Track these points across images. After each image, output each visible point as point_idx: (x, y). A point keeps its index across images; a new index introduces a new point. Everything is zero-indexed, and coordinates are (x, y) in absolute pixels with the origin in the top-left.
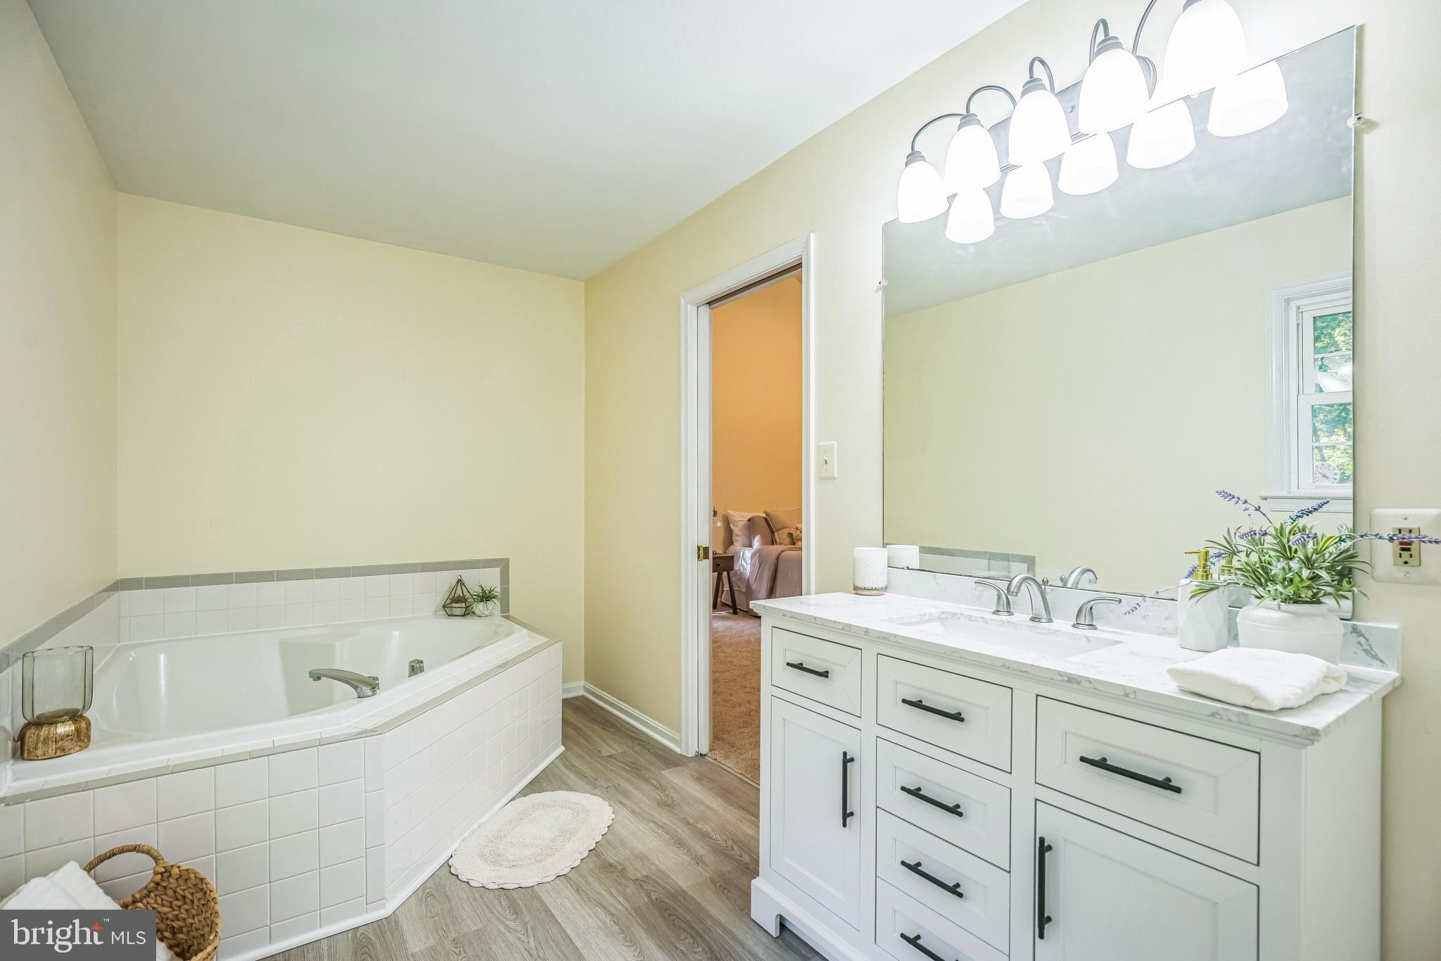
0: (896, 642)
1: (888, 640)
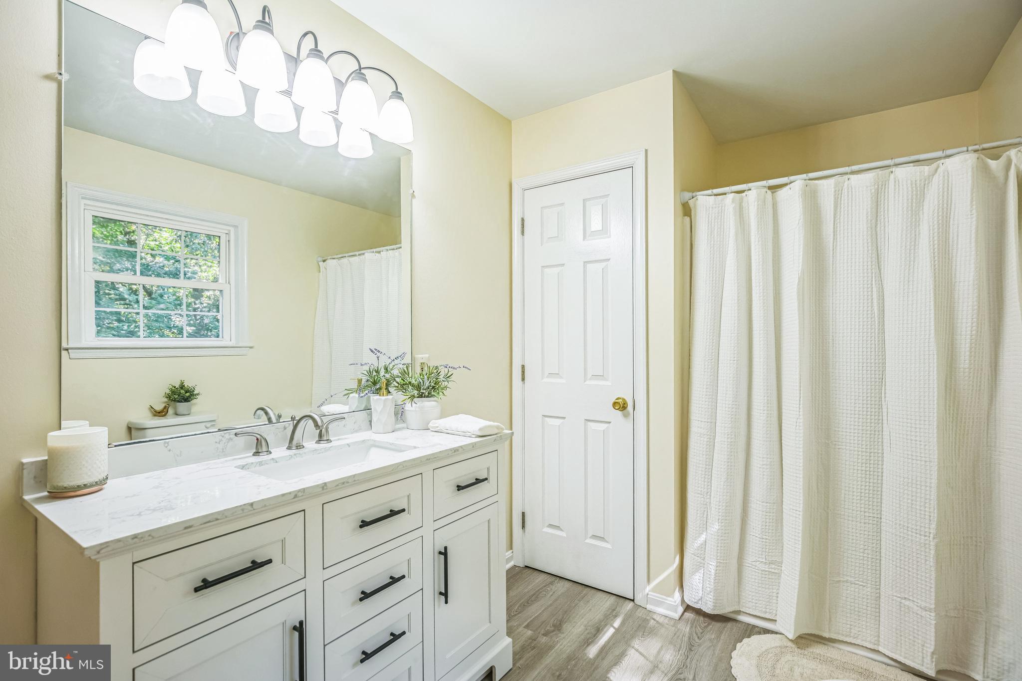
0: (354, 481)
1: (348, 482)
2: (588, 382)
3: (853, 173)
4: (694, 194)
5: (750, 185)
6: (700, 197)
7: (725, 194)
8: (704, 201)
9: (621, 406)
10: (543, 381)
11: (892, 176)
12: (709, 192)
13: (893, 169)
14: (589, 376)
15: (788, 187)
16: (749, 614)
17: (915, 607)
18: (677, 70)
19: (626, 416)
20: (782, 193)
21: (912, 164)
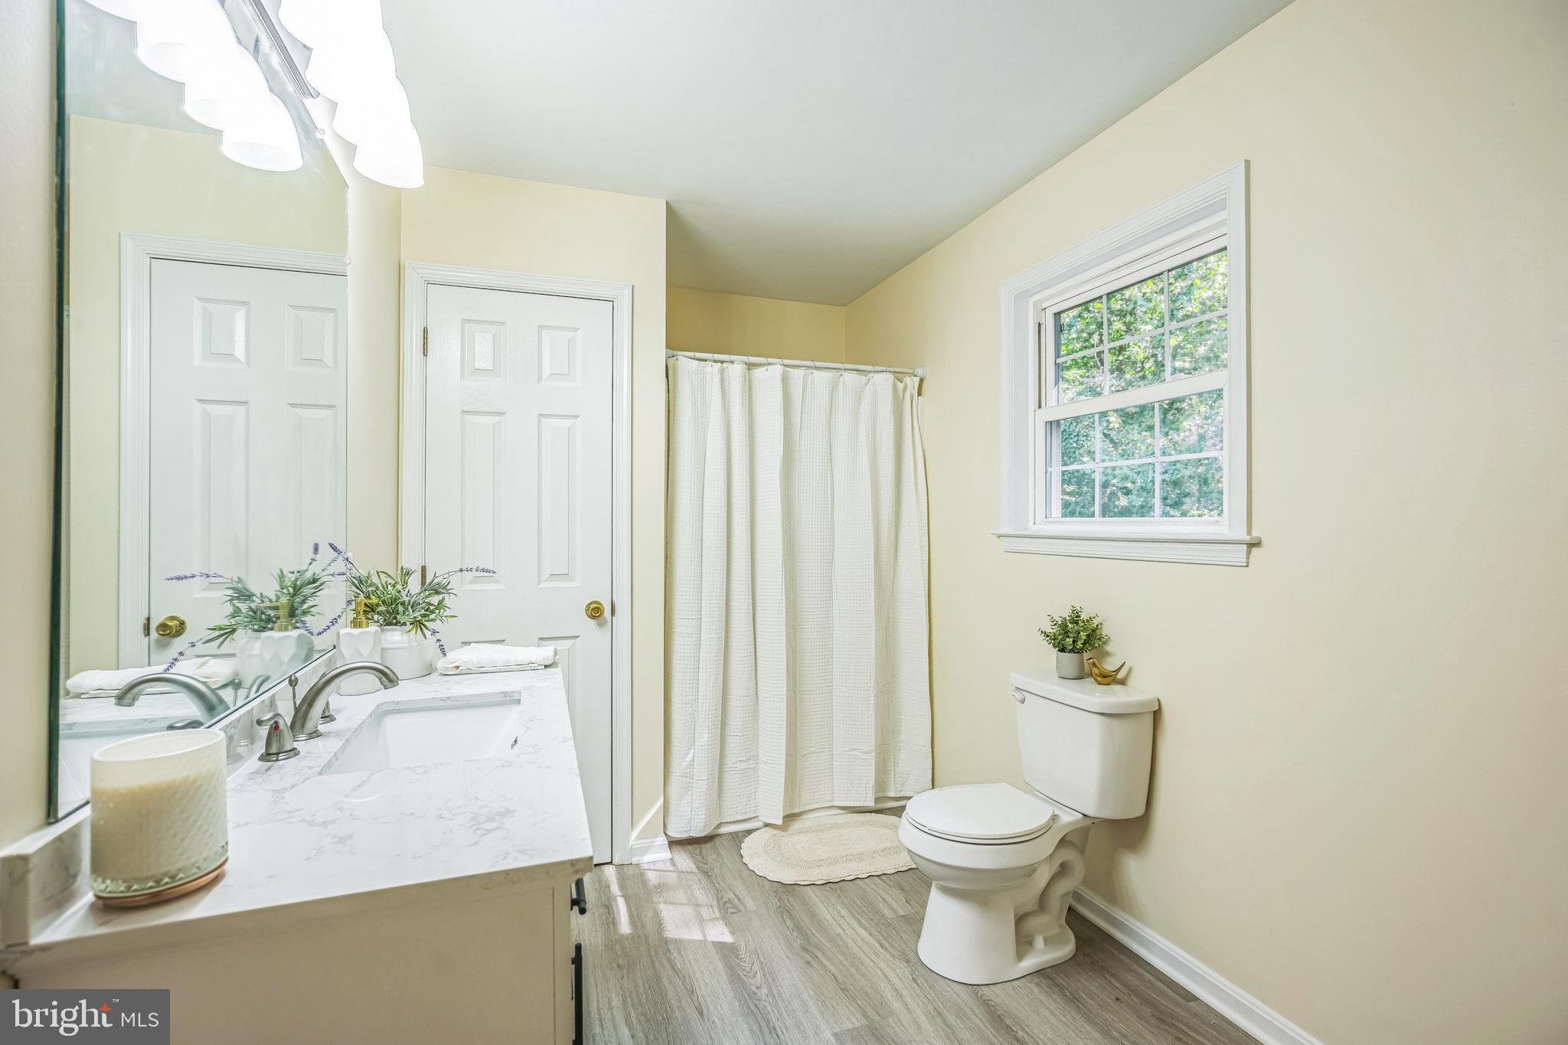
2: (543, 585)
3: (817, 368)
4: (675, 353)
5: (733, 357)
6: (681, 358)
7: (706, 361)
8: (686, 363)
9: (595, 612)
10: (463, 589)
11: (842, 378)
12: (691, 354)
13: (842, 372)
14: (545, 575)
15: (765, 368)
16: (730, 822)
17: (861, 754)
18: (670, 203)
19: (601, 625)
20: (758, 373)
21: (855, 372)
